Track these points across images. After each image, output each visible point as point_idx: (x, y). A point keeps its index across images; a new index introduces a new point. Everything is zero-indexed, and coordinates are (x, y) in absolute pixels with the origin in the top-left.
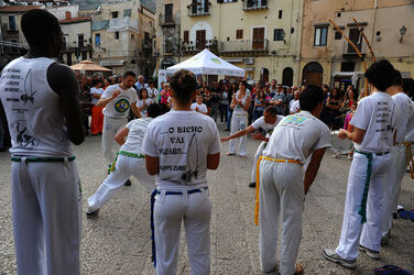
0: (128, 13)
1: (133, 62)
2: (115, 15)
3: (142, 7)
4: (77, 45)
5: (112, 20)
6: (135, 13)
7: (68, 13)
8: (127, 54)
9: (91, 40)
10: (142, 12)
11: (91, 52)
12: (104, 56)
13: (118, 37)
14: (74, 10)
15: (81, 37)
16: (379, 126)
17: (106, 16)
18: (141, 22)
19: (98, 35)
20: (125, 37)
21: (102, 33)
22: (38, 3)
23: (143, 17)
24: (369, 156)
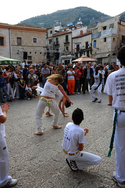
0: (112, 26)
1: (114, 54)
2: (105, 28)
3: (120, 21)
4: (84, 48)
5: (102, 31)
6: (116, 25)
7: (81, 32)
8: (110, 50)
9: (91, 44)
10: (120, 24)
11: (91, 50)
12: (98, 52)
13: (105, 41)
14: (85, 29)
15: (87, 43)
16: (119, 92)
17: (100, 30)
18: (119, 30)
19: (95, 41)
20: (109, 40)
21: (97, 40)
22: (68, 29)
23: (121, 27)
24: (116, 111)
